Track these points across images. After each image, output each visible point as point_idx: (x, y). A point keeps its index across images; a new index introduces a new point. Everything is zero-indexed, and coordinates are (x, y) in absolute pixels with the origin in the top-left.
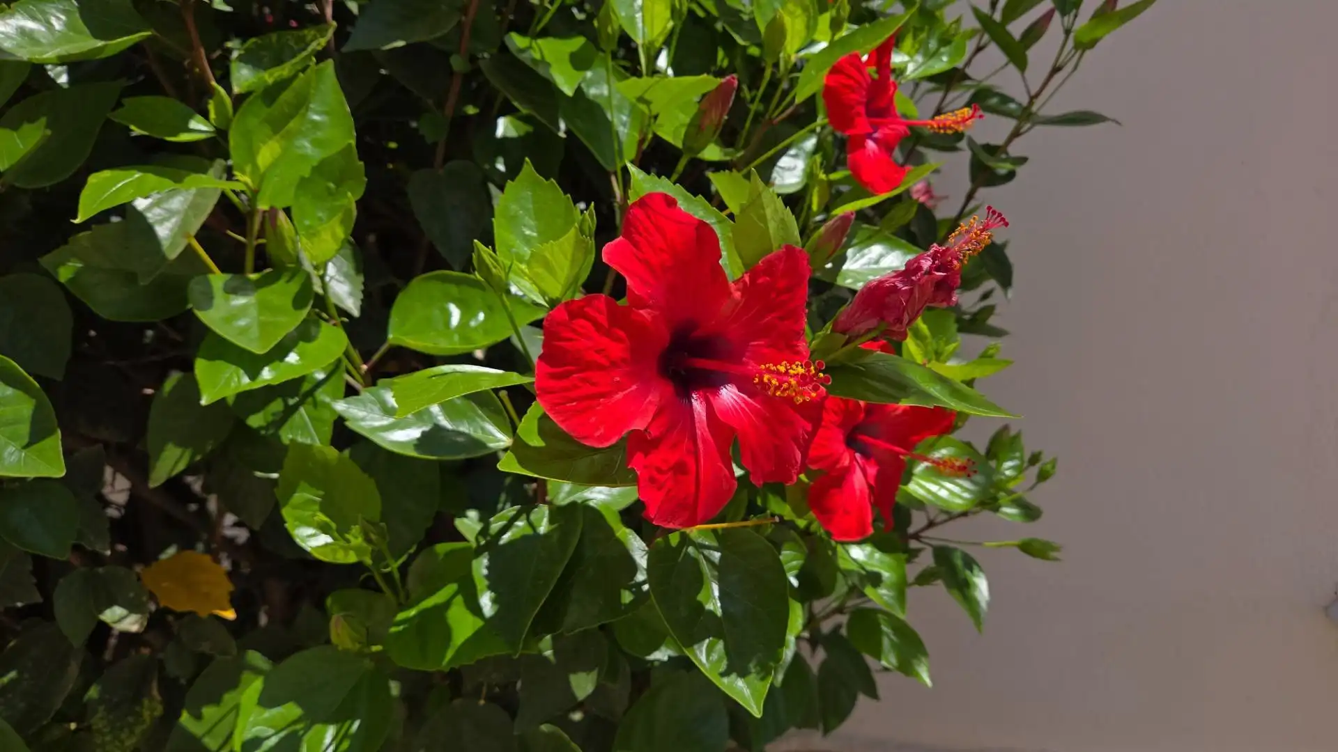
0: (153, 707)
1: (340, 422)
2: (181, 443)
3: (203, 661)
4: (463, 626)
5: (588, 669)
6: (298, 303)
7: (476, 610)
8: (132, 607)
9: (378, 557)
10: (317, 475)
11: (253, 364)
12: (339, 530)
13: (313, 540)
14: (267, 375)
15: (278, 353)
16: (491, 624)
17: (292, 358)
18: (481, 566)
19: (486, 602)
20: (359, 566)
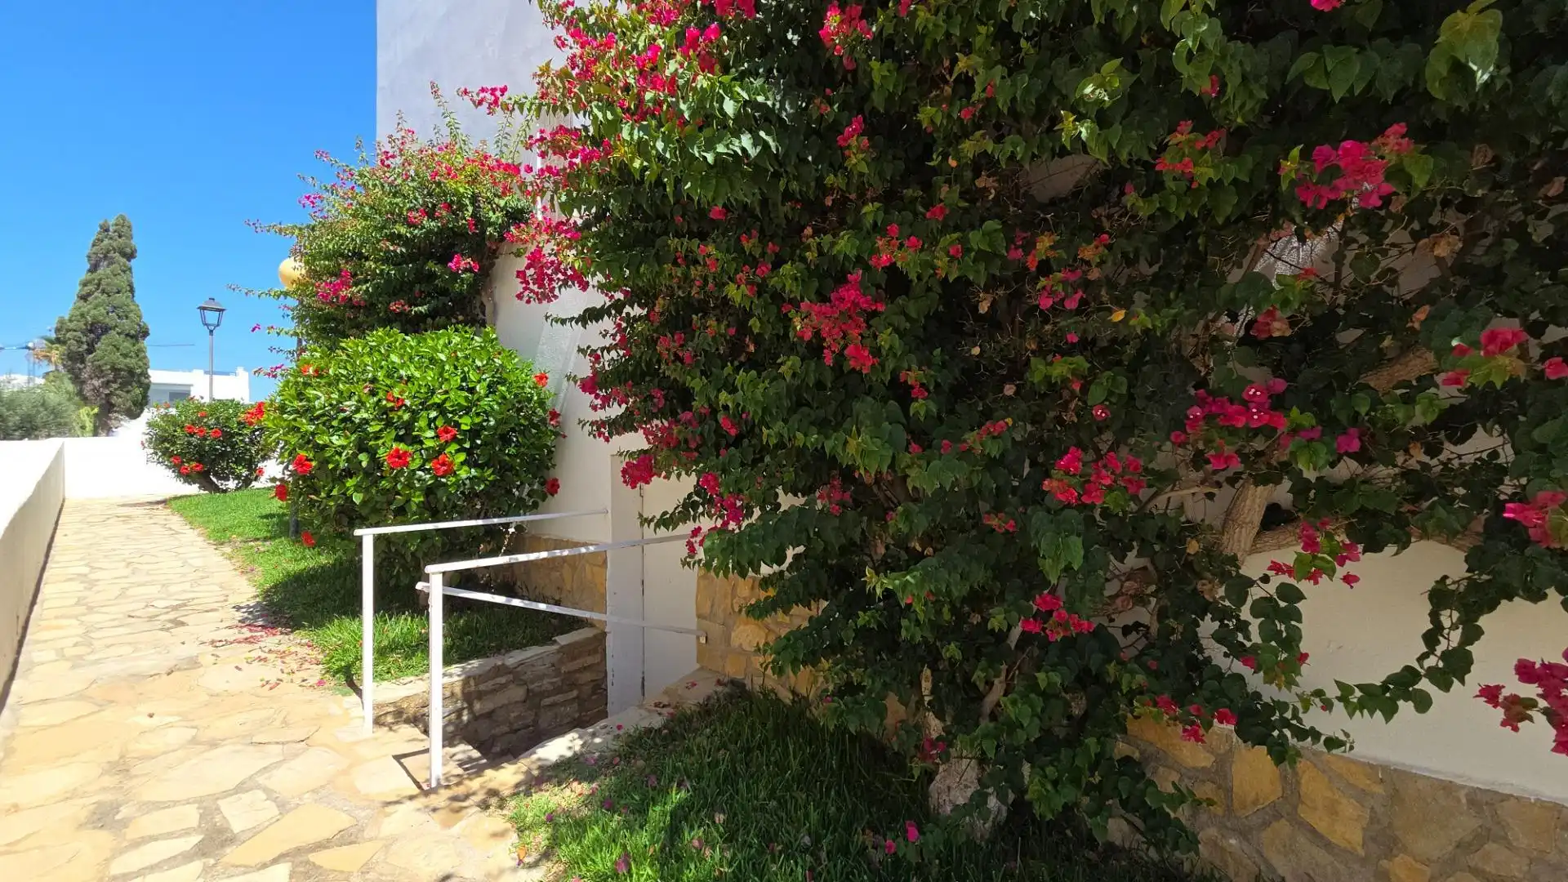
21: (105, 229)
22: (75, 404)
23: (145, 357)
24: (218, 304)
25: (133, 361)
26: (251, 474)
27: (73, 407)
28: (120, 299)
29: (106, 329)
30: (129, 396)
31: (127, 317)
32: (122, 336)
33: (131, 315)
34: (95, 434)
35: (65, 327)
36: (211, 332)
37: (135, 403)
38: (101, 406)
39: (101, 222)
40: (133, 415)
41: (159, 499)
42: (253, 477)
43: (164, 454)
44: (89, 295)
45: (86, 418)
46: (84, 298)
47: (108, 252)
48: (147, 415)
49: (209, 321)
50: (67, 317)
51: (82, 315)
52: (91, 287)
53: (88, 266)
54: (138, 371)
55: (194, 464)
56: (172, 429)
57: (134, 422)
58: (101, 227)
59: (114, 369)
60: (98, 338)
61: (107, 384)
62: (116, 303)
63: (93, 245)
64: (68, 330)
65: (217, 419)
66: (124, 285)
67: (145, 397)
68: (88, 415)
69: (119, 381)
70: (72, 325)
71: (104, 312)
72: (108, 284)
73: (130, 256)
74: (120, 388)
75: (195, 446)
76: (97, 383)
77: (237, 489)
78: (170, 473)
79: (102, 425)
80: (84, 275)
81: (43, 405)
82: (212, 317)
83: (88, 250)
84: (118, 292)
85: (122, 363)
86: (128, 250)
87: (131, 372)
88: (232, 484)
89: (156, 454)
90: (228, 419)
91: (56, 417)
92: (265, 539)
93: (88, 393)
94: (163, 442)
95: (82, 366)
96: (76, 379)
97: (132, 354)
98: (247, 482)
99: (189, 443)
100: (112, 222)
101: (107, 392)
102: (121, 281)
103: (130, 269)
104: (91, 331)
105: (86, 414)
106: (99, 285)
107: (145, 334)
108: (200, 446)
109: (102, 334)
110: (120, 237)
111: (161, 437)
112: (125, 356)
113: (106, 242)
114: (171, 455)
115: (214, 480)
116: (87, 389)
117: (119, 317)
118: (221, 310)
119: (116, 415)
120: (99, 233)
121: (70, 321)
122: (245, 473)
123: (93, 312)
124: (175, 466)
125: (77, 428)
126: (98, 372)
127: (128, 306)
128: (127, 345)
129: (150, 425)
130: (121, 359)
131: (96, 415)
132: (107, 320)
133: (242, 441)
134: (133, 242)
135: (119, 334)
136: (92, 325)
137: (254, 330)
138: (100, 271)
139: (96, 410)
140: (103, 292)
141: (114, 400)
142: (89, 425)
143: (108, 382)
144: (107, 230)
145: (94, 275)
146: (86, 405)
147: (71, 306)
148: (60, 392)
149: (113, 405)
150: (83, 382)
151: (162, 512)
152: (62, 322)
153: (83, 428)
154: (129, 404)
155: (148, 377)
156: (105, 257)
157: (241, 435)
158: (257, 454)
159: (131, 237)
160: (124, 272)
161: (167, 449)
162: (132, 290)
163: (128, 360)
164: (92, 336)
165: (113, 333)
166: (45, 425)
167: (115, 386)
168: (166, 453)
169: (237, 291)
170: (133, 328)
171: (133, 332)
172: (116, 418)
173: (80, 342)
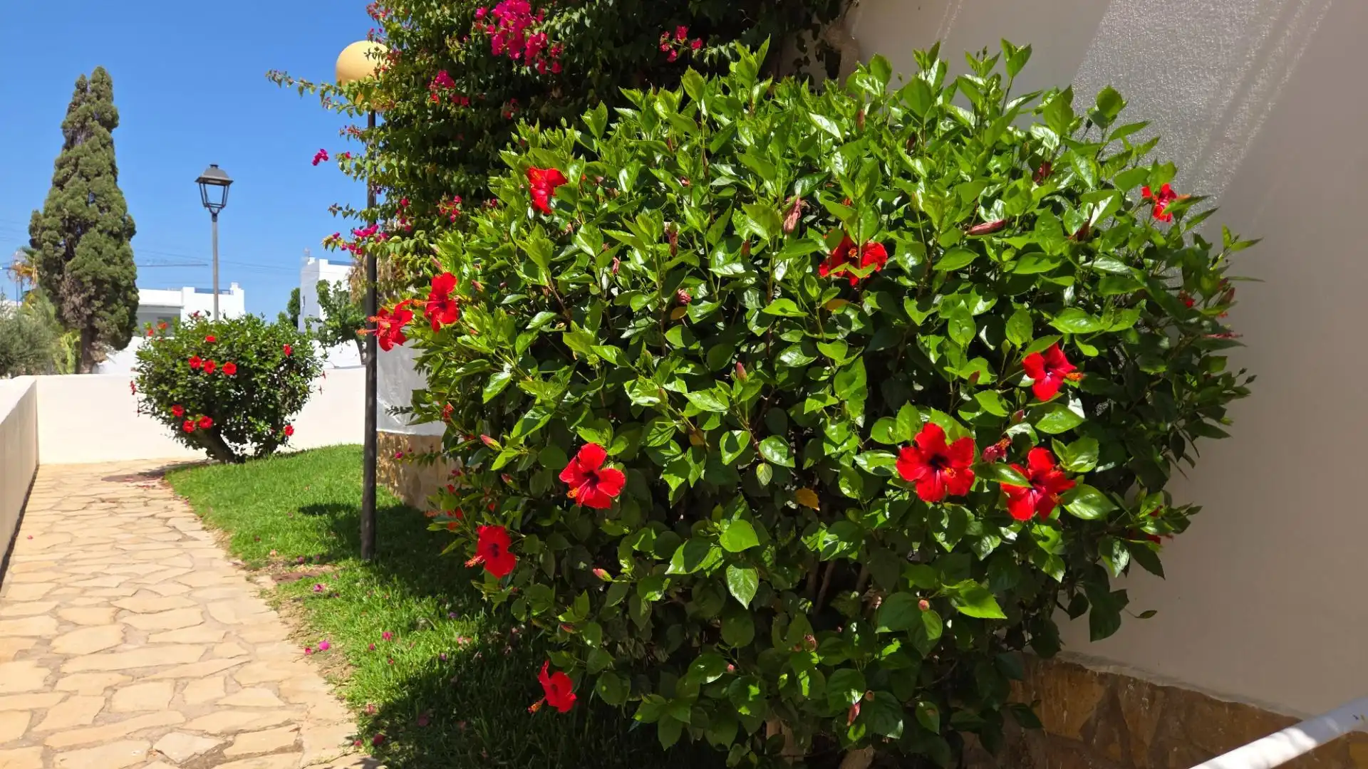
0: (793, 534)
1: (855, 461)
2: (812, 458)
3: (808, 522)
4: (881, 520)
5: (918, 541)
6: (848, 429)
7: (885, 516)
8: (794, 502)
9: (862, 499)
10: (849, 475)
11: (837, 447)
12: (852, 490)
13: (846, 491)
14: (839, 449)
15: (842, 444)
16: (888, 520)
17: (845, 444)
18: (887, 505)
19: (887, 514)
20: (856, 500)
21: (82, 88)
22: (54, 328)
23: (131, 264)
24: (223, 173)
25: (118, 269)
26: (275, 433)
27: (50, 334)
28: (100, 183)
29: (86, 226)
30: (113, 318)
31: (109, 209)
32: (105, 235)
33: (114, 205)
34: (78, 371)
35: (40, 225)
36: (215, 215)
37: (121, 327)
38: (83, 332)
39: (78, 79)
40: (120, 345)
41: (154, 467)
42: (278, 438)
43: (160, 401)
44: (66, 179)
45: (67, 349)
46: (60, 184)
47: (86, 119)
48: (136, 342)
49: (211, 200)
50: (41, 212)
51: (59, 208)
52: (67, 169)
53: (63, 141)
54: (124, 283)
55: (199, 417)
56: (171, 362)
57: (120, 353)
58: (78, 86)
59: (96, 281)
60: (78, 237)
61: (88, 302)
62: (96, 190)
63: (69, 111)
64: (44, 229)
65: (231, 347)
66: (106, 163)
67: (133, 318)
68: (69, 344)
69: (103, 297)
70: (47, 222)
71: (82, 201)
72: (87, 165)
73: (110, 124)
74: (104, 307)
75: (202, 389)
76: (77, 300)
77: (257, 457)
78: (168, 431)
79: (85, 361)
80: (58, 152)
81: (19, 330)
82: (215, 193)
83: (63, 117)
84: (98, 175)
85: (107, 271)
86: (108, 116)
87: (116, 285)
88: (250, 448)
89: (149, 400)
90: (245, 346)
91: (33, 347)
92: (323, 560)
93: (67, 314)
94: (157, 384)
95: (59, 278)
96: (56, 298)
97: (117, 260)
98: (268, 445)
99: (194, 385)
100: (89, 78)
101: (89, 312)
102: (100, 159)
103: (111, 142)
104: (69, 230)
105: (66, 343)
106: (76, 165)
107: (131, 232)
108: (208, 390)
109: (83, 233)
110: (99, 98)
111: (157, 374)
112: (108, 262)
113: (84, 105)
114: (171, 403)
115: (226, 441)
116: (67, 307)
117: (101, 210)
118: (226, 183)
119: (101, 344)
120: (75, 95)
121: (46, 216)
122: (266, 429)
123: (71, 203)
124: (175, 420)
125: (58, 361)
126: (78, 285)
127: (110, 193)
128: (110, 246)
129: (141, 355)
130: (104, 266)
131: (77, 344)
132: (87, 214)
133: (264, 381)
134: (114, 104)
135: (101, 232)
136: (70, 219)
137: (316, 163)
138: (78, 146)
139: (78, 338)
140: (82, 174)
141: (98, 323)
142: (71, 359)
143: (90, 298)
144: (84, 90)
145: (71, 153)
146: (66, 330)
147: (46, 195)
148: (38, 314)
149: (97, 331)
150: (62, 300)
151: (159, 491)
152: (36, 217)
153: (64, 361)
154: (115, 328)
155: (135, 292)
156: (83, 127)
157: (263, 372)
158: (284, 401)
159: (110, 98)
160: (104, 146)
161: (165, 393)
162: (114, 171)
163: (112, 268)
164: (70, 235)
165: (93, 230)
166: (22, 357)
167: (98, 303)
168: (163, 400)
169: (285, 84)
170: (116, 224)
171: (116, 229)
172: (100, 349)
173: (56, 244)
